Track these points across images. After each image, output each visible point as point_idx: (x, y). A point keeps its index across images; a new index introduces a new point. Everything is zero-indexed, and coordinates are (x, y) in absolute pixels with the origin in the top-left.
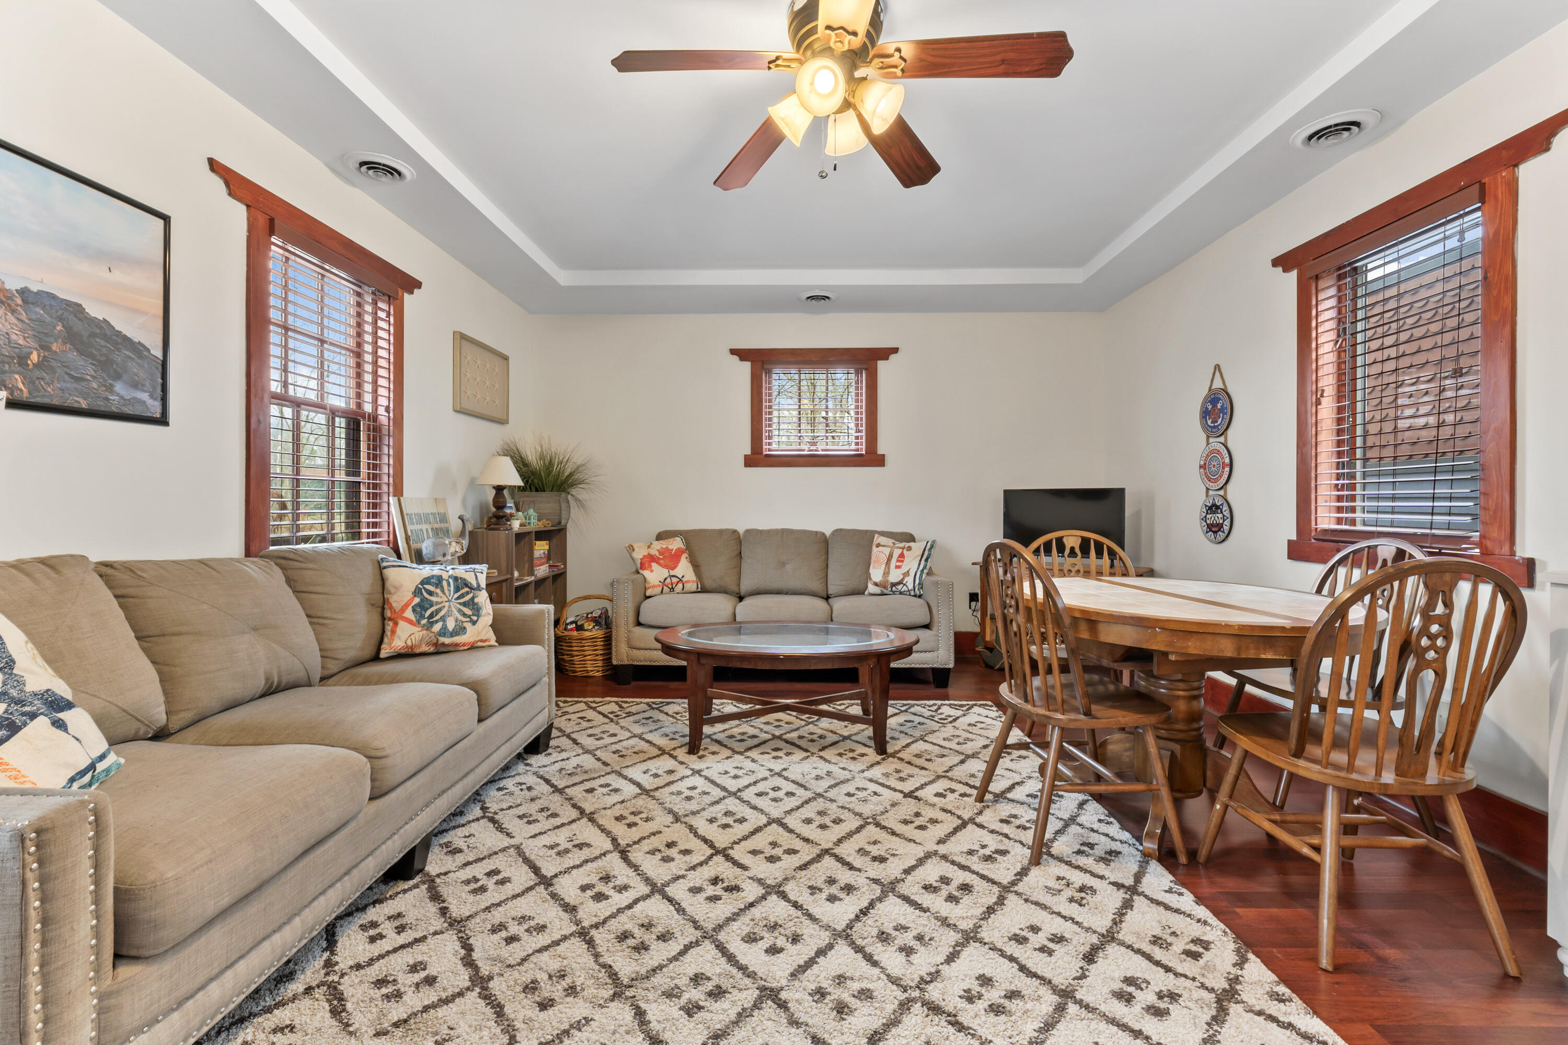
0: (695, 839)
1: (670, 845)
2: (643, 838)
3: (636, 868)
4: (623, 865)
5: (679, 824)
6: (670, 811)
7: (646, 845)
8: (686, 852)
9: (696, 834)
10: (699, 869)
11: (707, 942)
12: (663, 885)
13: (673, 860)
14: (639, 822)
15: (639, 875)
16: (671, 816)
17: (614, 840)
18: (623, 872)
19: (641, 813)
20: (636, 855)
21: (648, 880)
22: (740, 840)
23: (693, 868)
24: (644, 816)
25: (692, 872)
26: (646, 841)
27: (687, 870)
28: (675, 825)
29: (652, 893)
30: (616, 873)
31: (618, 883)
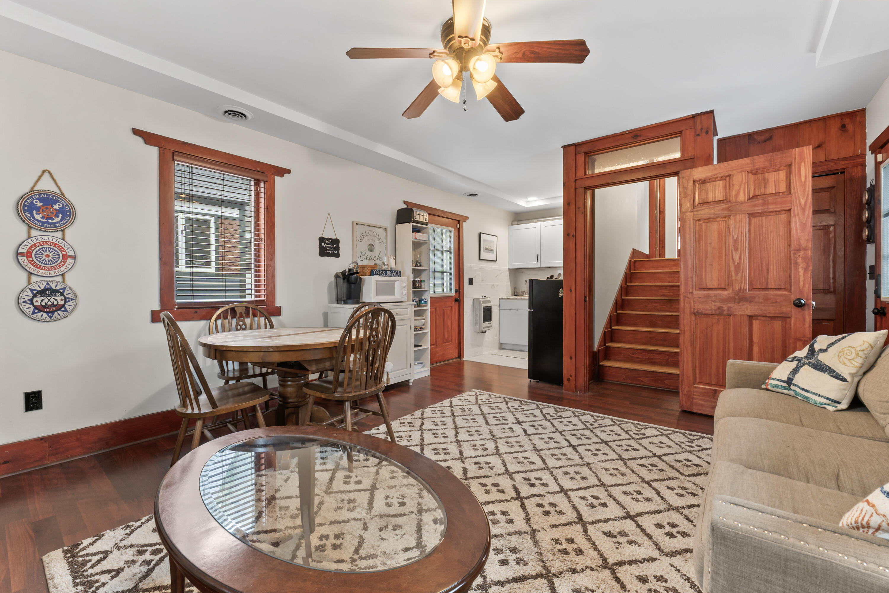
0: (530, 512)
1: (547, 513)
2: (565, 525)
3: (574, 507)
4: (581, 512)
5: (534, 528)
6: (536, 543)
7: (564, 519)
8: (540, 505)
9: (527, 514)
10: (538, 493)
11: (550, 467)
12: (561, 492)
13: (550, 504)
14: (564, 541)
15: (572, 502)
16: (537, 538)
17: (585, 531)
18: (582, 507)
19: (560, 551)
20: (571, 515)
21: (568, 497)
22: (503, 501)
23: (540, 495)
24: (558, 547)
25: (542, 494)
26: (563, 522)
27: (545, 496)
28: (538, 529)
29: (567, 491)
30: (586, 508)
31: (585, 501)
